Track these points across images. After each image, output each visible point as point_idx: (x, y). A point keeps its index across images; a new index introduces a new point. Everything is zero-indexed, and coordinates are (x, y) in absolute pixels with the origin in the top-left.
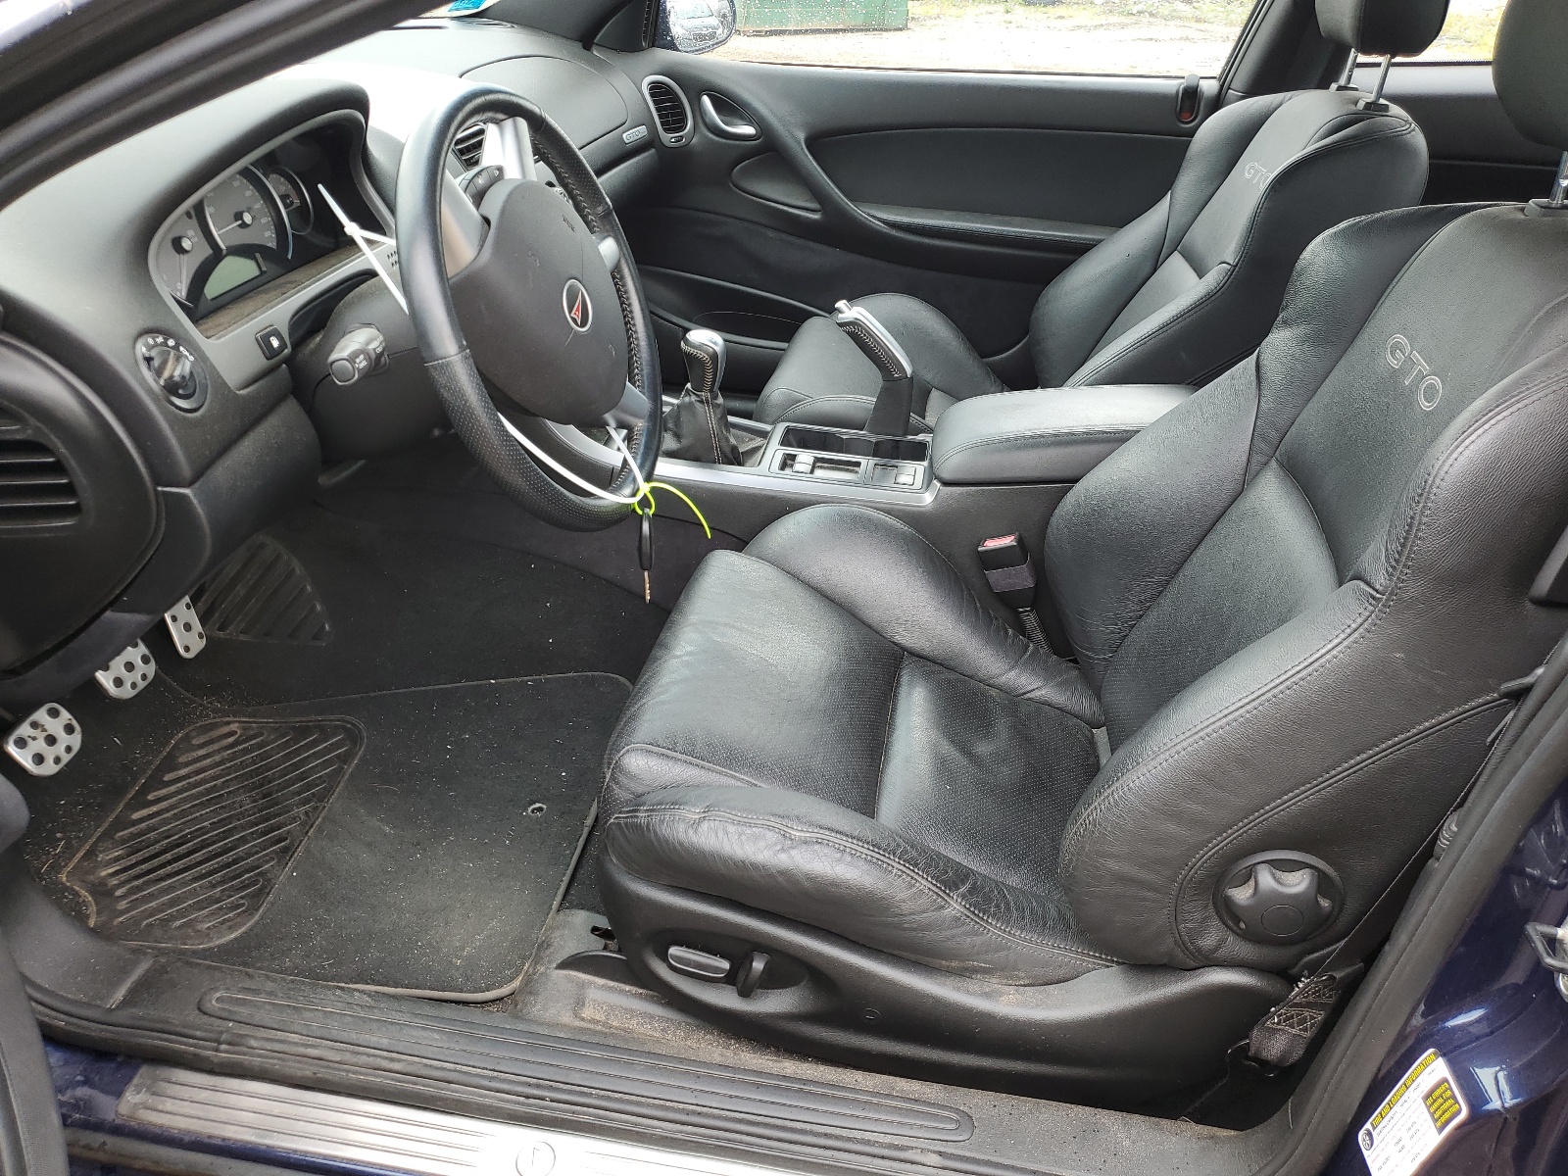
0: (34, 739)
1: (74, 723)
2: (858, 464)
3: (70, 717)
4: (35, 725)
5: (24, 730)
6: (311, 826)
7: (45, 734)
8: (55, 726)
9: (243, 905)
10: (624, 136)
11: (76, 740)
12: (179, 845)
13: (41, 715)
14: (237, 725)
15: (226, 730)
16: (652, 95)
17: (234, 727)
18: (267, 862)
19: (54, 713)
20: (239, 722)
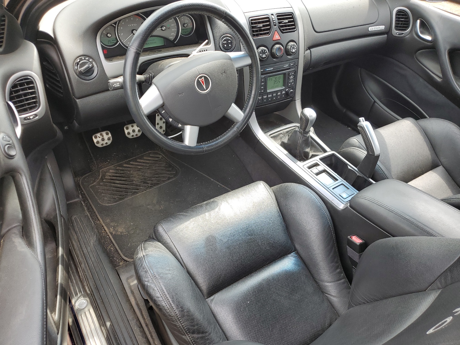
0: (99, 137)
1: (111, 138)
2: (337, 180)
3: (111, 136)
4: (101, 135)
5: (98, 135)
6: (146, 191)
7: (102, 137)
8: (106, 137)
9: (116, 199)
10: (370, 28)
11: (109, 142)
12: (123, 177)
13: (104, 133)
14: (161, 156)
15: (158, 156)
16: (397, 14)
17: (160, 156)
18: (130, 193)
19: (107, 134)
20: (163, 156)
